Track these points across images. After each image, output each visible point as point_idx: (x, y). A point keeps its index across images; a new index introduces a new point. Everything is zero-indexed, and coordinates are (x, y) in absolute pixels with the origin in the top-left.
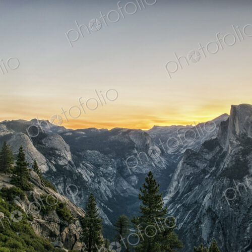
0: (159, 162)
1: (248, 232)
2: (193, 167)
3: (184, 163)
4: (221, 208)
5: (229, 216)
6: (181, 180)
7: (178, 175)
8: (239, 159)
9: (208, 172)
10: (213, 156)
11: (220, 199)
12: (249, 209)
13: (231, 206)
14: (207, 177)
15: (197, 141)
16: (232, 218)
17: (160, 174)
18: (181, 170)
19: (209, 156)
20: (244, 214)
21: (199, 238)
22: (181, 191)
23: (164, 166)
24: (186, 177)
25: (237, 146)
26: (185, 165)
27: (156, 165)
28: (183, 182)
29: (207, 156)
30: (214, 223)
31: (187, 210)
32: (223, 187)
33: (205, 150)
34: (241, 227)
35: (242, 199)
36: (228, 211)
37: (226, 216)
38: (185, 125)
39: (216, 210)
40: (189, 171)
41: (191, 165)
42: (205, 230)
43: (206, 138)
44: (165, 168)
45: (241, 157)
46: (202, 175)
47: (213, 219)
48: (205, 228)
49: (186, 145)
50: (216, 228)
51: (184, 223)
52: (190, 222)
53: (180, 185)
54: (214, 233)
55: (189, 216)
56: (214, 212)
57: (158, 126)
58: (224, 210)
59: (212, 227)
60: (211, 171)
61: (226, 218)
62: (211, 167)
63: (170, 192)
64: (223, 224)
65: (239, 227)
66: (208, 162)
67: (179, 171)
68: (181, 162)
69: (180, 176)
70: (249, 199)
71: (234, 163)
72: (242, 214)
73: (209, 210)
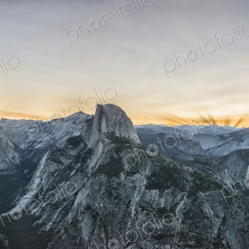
0: (13, 158)
1: (129, 227)
2: (57, 163)
3: (48, 159)
4: (102, 205)
5: (110, 213)
6: (45, 176)
7: (41, 172)
8: (113, 156)
9: (74, 169)
10: (79, 153)
11: (99, 196)
12: (127, 204)
13: (111, 202)
14: (73, 173)
15: (52, 136)
16: (113, 215)
17: (15, 170)
18: (44, 167)
19: (73, 153)
20: (124, 210)
21: (79, 238)
22: (45, 189)
23: (18, 162)
24: (50, 173)
25: (110, 144)
26: (49, 161)
27: (10, 161)
28: (47, 179)
29: (72, 152)
30: (95, 221)
31: (56, 209)
32: (101, 183)
33: (70, 146)
34: (122, 223)
35: (120, 195)
36: (108, 207)
37: (107, 213)
38: (35, 120)
39: (96, 207)
40: (54, 167)
41: (55, 162)
42: (86, 229)
43: (62, 134)
44: (19, 164)
45: (114, 155)
46: (68, 172)
47: (95, 216)
48: (85, 227)
49: (40, 140)
50: (97, 226)
51: (53, 223)
52: (60, 221)
53: (43, 182)
54: (96, 231)
55: (58, 215)
56: (95, 210)
57: (6, 119)
58: (104, 207)
59: (94, 225)
60: (77, 167)
61: (107, 215)
62: (76, 163)
63: (32, 190)
64: (105, 221)
65: (120, 223)
66: (73, 158)
67: (42, 167)
68: (45, 158)
69: (43, 172)
70: (127, 195)
71: (109, 160)
72: (122, 210)
73: (88, 208)
